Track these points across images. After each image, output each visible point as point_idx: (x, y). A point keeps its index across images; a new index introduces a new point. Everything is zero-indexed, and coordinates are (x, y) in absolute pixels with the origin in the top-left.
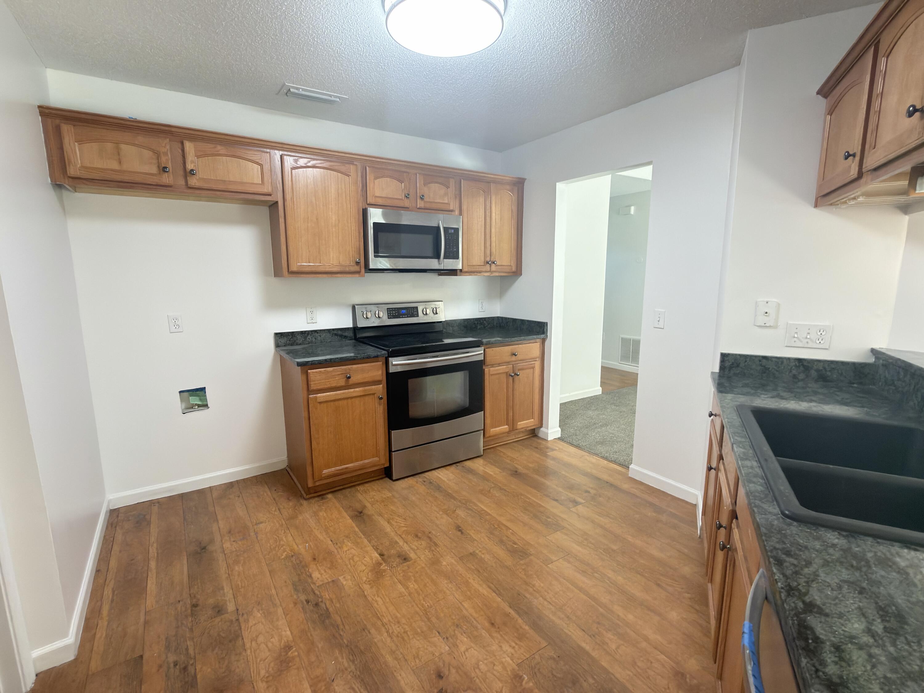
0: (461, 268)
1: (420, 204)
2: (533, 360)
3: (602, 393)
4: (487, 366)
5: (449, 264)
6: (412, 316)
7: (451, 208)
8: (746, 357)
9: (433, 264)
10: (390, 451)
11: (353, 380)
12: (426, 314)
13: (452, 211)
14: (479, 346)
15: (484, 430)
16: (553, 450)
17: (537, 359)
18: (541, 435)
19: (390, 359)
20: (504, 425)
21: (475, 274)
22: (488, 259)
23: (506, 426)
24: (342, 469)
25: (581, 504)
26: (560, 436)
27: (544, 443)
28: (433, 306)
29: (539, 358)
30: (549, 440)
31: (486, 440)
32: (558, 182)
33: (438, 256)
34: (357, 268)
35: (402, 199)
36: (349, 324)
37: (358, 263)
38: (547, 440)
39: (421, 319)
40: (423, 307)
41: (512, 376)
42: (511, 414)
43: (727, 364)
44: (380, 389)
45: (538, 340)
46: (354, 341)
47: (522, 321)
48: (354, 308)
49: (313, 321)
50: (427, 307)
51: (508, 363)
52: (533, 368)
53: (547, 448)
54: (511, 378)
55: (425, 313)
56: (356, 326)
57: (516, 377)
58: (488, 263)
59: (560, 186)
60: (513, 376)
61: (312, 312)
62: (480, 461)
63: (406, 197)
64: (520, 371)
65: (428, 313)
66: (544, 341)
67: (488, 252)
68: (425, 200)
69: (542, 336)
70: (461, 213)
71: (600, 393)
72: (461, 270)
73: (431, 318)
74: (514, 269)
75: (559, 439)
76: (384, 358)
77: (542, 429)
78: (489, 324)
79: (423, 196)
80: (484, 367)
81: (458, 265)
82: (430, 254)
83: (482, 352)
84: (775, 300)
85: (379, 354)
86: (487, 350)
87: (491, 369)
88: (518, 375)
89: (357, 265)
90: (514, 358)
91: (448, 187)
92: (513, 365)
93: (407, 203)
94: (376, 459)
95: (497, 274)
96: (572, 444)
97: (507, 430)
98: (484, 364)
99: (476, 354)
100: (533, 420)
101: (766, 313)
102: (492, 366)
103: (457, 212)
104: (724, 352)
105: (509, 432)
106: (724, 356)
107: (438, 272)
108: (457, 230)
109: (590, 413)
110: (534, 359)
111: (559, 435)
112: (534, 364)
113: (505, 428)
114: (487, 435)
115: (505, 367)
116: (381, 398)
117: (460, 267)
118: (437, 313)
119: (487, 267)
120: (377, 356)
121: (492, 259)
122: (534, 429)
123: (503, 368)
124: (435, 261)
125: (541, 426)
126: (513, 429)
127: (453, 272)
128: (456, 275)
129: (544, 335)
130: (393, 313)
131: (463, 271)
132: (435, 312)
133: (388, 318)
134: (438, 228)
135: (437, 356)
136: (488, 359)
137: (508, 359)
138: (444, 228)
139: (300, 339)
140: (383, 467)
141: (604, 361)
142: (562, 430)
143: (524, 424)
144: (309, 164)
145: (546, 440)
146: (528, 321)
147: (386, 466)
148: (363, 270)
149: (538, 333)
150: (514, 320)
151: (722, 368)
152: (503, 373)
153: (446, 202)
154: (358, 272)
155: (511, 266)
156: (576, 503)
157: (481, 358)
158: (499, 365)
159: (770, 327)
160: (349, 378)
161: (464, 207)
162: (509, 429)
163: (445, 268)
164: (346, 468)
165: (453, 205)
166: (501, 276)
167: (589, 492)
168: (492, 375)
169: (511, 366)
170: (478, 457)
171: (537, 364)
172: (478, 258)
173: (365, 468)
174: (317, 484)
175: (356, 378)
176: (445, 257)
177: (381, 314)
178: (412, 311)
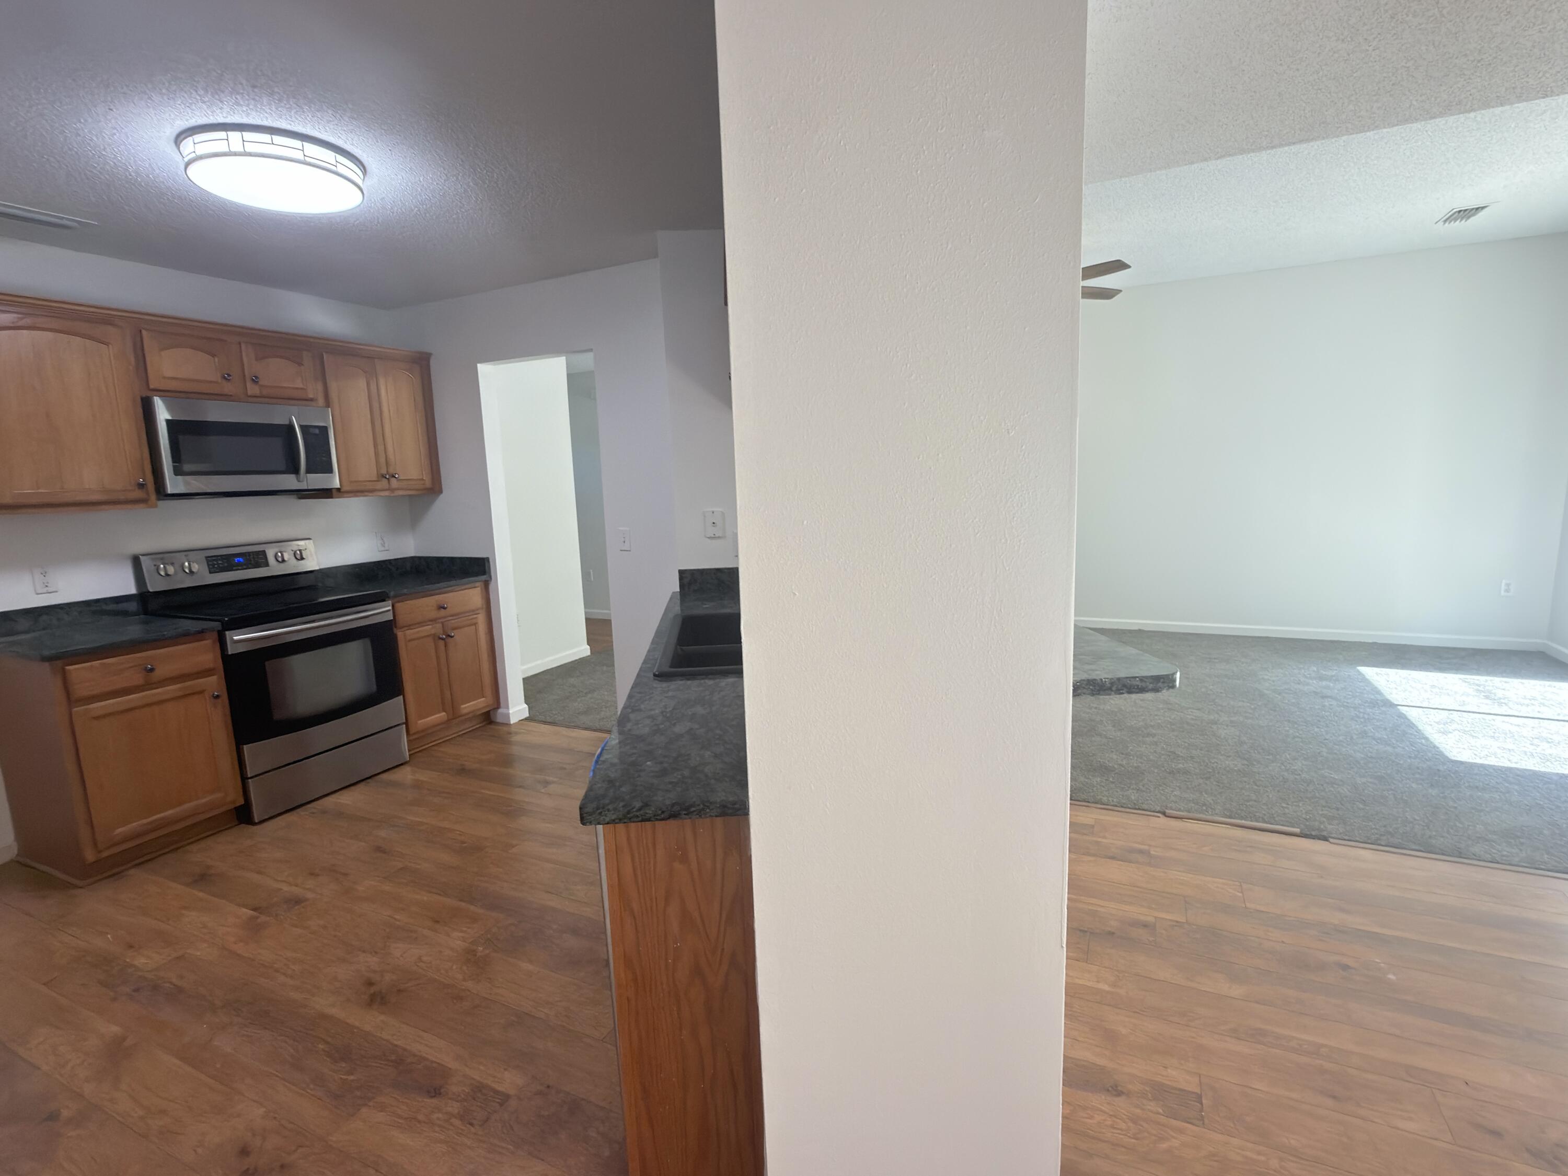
0: (338, 486)
1: (252, 389)
2: (471, 613)
3: (591, 653)
4: (401, 628)
5: (316, 481)
6: (257, 565)
7: (311, 396)
8: (702, 572)
9: (288, 481)
10: (244, 779)
11: (159, 673)
12: (283, 561)
13: (312, 400)
14: (383, 600)
15: (407, 723)
16: (516, 733)
17: (480, 611)
18: (499, 719)
19: (228, 633)
20: (439, 712)
21: (366, 494)
22: (384, 471)
23: (444, 713)
24: (151, 823)
25: (553, 782)
26: (528, 715)
27: (505, 729)
28: (295, 548)
29: (482, 608)
30: (512, 722)
31: (411, 738)
32: (480, 362)
33: (295, 470)
34: (138, 494)
35: (216, 382)
36: (129, 587)
37: (141, 486)
38: (510, 724)
39: (274, 569)
40: (276, 550)
41: (442, 639)
42: (448, 694)
43: (686, 581)
44: (215, 683)
45: (477, 584)
46: (142, 616)
47: (452, 560)
48: (136, 561)
49: (50, 590)
50: (282, 549)
51: (433, 621)
52: (475, 624)
53: (510, 733)
54: (441, 643)
55: (280, 559)
56: (144, 590)
57: (450, 640)
58: (384, 476)
59: (483, 369)
60: (445, 638)
61: (44, 574)
62: (407, 770)
63: (224, 378)
64: (455, 631)
65: (286, 559)
66: (486, 584)
67: (382, 460)
68: (261, 383)
69: (484, 578)
70: (328, 404)
71: (589, 653)
72: (338, 490)
73: (293, 566)
74: (428, 484)
75: (526, 719)
76: (215, 635)
77: (500, 711)
78: (397, 569)
79: (256, 377)
80: (395, 630)
81: (335, 482)
82: (283, 468)
83: (390, 608)
84: (720, 510)
85: (205, 627)
86: (398, 605)
87: (408, 632)
88: (452, 637)
89: (139, 488)
90: (443, 612)
91: (300, 364)
92: (442, 623)
93: (228, 388)
94: (218, 795)
95: (401, 493)
96: (545, 723)
97: (446, 718)
98: (396, 627)
99: (381, 612)
100: (483, 699)
101: (714, 523)
102: (409, 627)
103: (321, 401)
104: (682, 568)
105: (449, 720)
106: (682, 573)
107: (297, 494)
108: (324, 430)
109: (572, 681)
110: (474, 612)
111: (526, 714)
112: (476, 618)
113: (441, 716)
114: (412, 731)
115: (430, 627)
116: (218, 697)
117: (337, 484)
118: (302, 558)
119: (384, 483)
120: (202, 632)
121: (391, 471)
122: (488, 712)
123: (427, 629)
124: (292, 477)
125: (498, 707)
126: (454, 716)
127: (326, 493)
128: (332, 497)
129: (485, 576)
130: (218, 564)
131: (342, 490)
132: (298, 557)
133: (210, 573)
134: (291, 427)
135: (313, 621)
136: (401, 620)
137: (434, 614)
138: (301, 427)
139: (23, 624)
140: (232, 806)
141: (587, 610)
142: (530, 709)
143: (473, 706)
144: (20, 323)
145: (508, 725)
146: (461, 558)
147: (238, 804)
148: (153, 497)
149: (477, 574)
150: (440, 560)
151: (682, 586)
152: (428, 636)
153: (301, 386)
154: (143, 501)
155: (422, 479)
156: (546, 783)
157: (390, 617)
158: (421, 624)
159: (719, 537)
160: (152, 670)
161: (334, 395)
162: (448, 717)
163: (310, 488)
164: (163, 818)
165: (314, 390)
166: (410, 496)
167: (565, 769)
168: (410, 641)
169: (440, 625)
170: (402, 764)
171: (481, 618)
172: (366, 469)
173: (199, 814)
174: (105, 854)
175: (162, 671)
176: (309, 471)
177: (195, 567)
178: (257, 558)
